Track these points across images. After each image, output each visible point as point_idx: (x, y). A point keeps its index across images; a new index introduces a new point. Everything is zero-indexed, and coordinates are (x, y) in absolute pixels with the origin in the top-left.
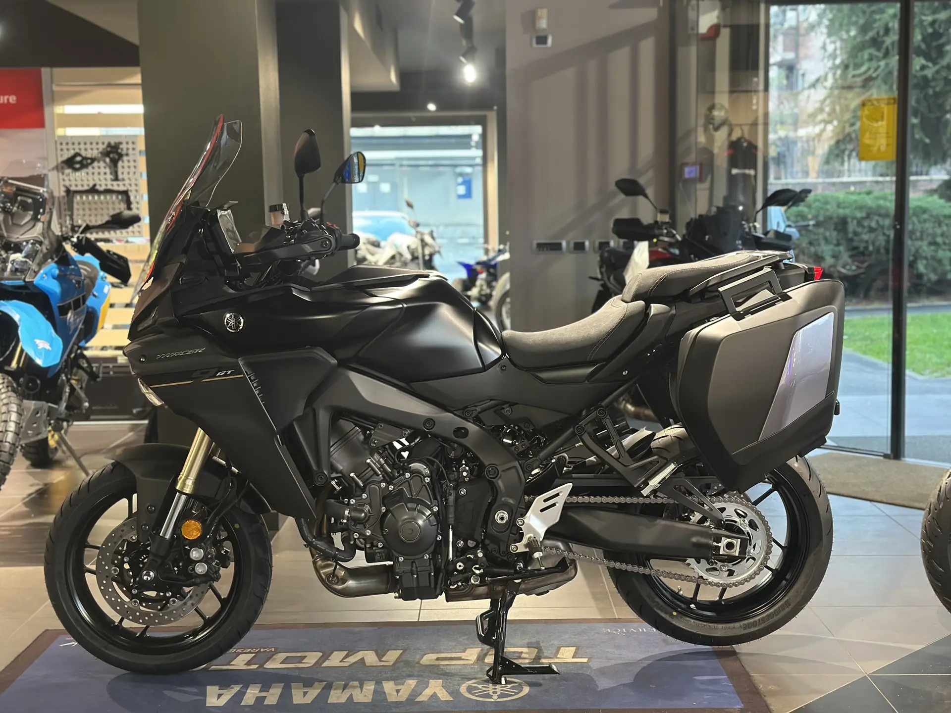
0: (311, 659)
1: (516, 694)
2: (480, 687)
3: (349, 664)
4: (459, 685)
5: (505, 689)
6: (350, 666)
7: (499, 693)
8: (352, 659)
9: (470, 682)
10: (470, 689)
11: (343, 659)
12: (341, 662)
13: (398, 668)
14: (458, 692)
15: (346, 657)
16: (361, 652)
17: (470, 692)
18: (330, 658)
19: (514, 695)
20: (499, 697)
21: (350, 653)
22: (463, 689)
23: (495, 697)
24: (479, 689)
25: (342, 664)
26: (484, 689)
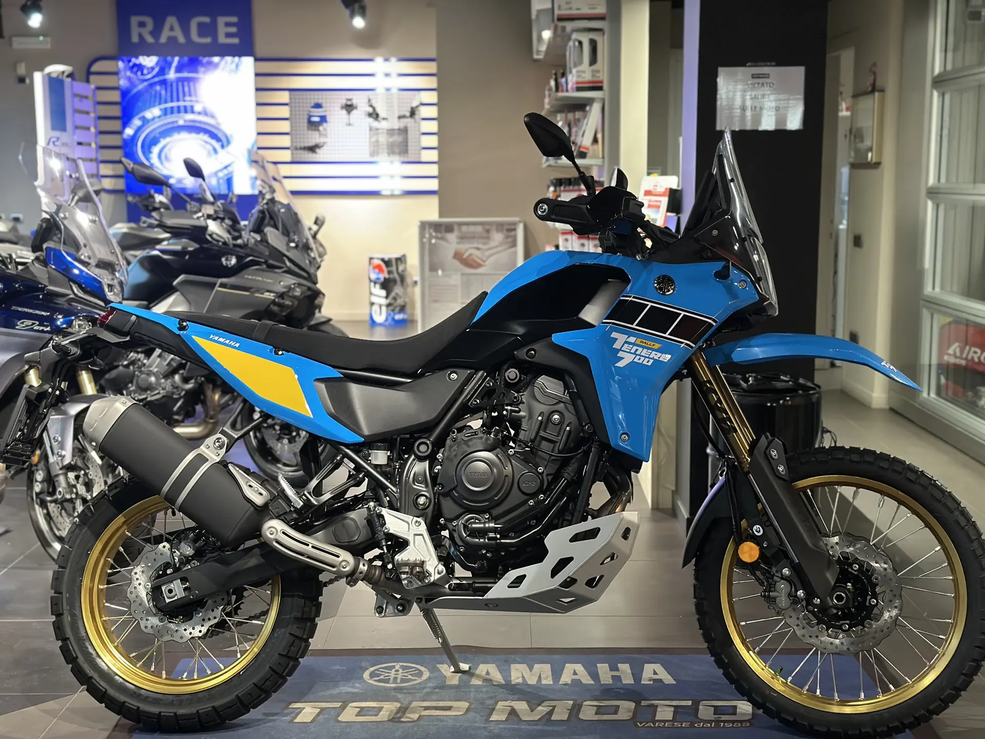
0: (588, 713)
1: (377, 670)
2: (410, 677)
3: (543, 704)
4: (430, 678)
5: (387, 674)
6: (543, 701)
7: (393, 670)
8: (542, 709)
9: (419, 681)
10: (420, 674)
11: (552, 711)
12: (554, 707)
13: (491, 698)
14: (431, 671)
15: (550, 713)
16: (537, 718)
17: (420, 670)
18: (569, 711)
19: (381, 668)
20: (394, 667)
21: (547, 717)
22: (426, 675)
23: (397, 667)
24: (410, 674)
25: (553, 703)
26: (406, 674)
